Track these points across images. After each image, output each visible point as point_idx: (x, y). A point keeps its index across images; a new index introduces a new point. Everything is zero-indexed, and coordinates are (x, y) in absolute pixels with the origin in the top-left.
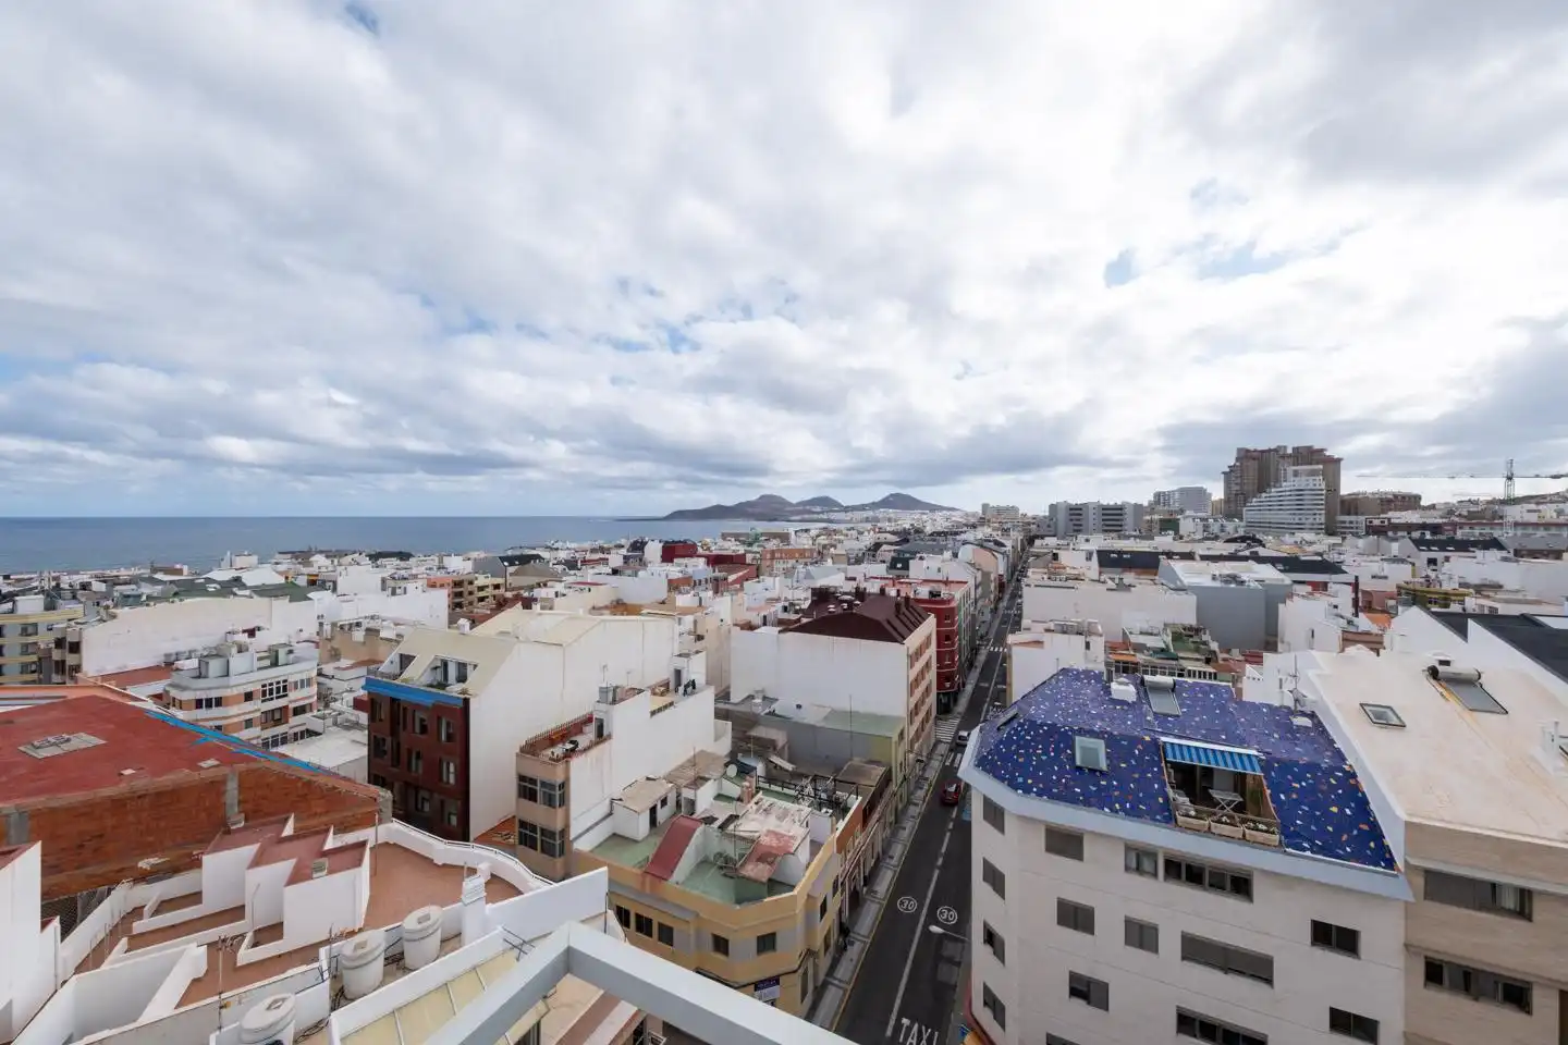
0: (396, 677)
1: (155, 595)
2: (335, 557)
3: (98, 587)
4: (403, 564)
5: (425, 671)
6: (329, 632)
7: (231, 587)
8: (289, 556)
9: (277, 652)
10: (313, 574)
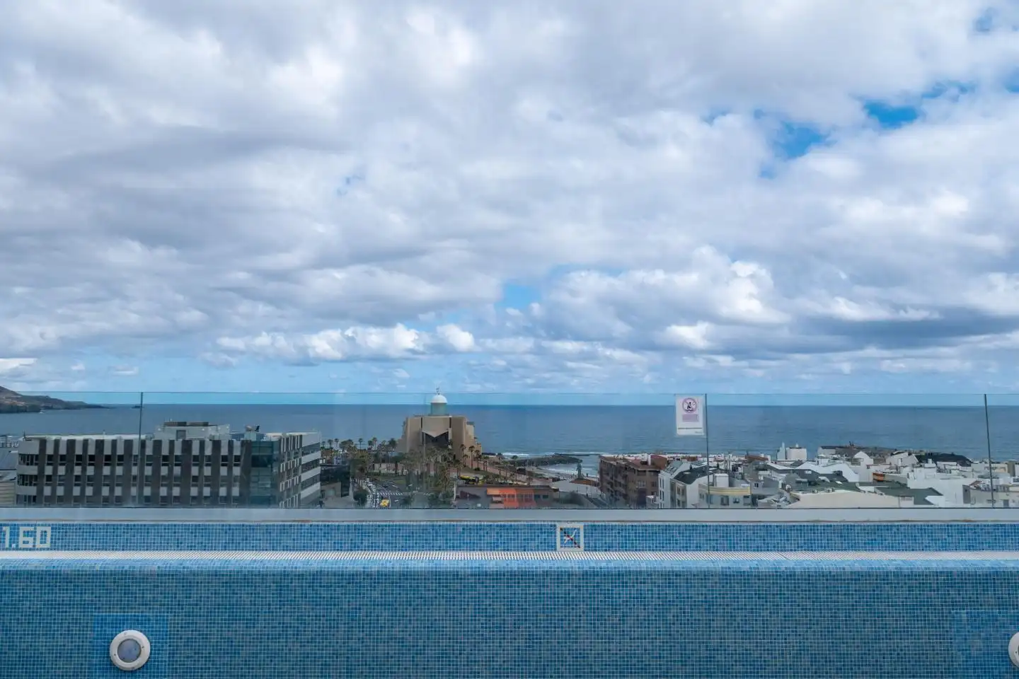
2: (875, 455)
4: (968, 470)
8: (833, 451)
10: (880, 473)
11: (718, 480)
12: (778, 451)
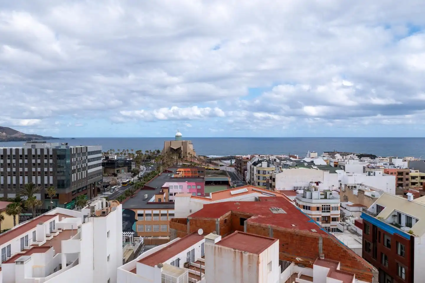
0: (375, 215)
1: (291, 165)
2: (344, 155)
3: (278, 161)
4: (372, 160)
5: (389, 216)
6: (344, 188)
7: (311, 164)
8: (327, 154)
9: (326, 193)
10: (336, 162)
11: (263, 164)
12: (307, 154)
